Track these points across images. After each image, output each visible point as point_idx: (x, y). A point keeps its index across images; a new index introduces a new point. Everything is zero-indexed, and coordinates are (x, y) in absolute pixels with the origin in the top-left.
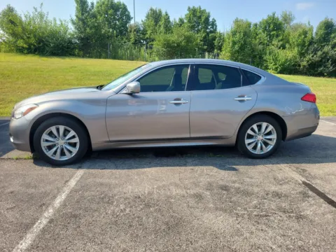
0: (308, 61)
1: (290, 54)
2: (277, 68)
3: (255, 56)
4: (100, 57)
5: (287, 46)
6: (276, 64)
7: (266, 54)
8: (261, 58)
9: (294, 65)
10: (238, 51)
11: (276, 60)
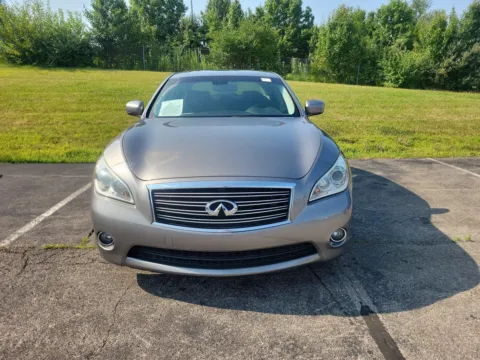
0: (447, 68)
1: (418, 57)
2: (397, 79)
3: (365, 62)
4: (131, 67)
5: (415, 44)
6: (396, 73)
7: (382, 57)
8: (374, 64)
9: (426, 74)
10: (339, 55)
11: (396, 66)
